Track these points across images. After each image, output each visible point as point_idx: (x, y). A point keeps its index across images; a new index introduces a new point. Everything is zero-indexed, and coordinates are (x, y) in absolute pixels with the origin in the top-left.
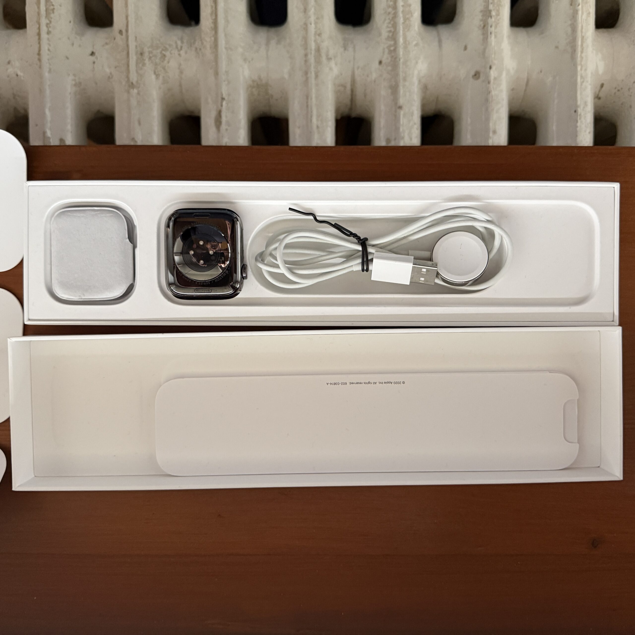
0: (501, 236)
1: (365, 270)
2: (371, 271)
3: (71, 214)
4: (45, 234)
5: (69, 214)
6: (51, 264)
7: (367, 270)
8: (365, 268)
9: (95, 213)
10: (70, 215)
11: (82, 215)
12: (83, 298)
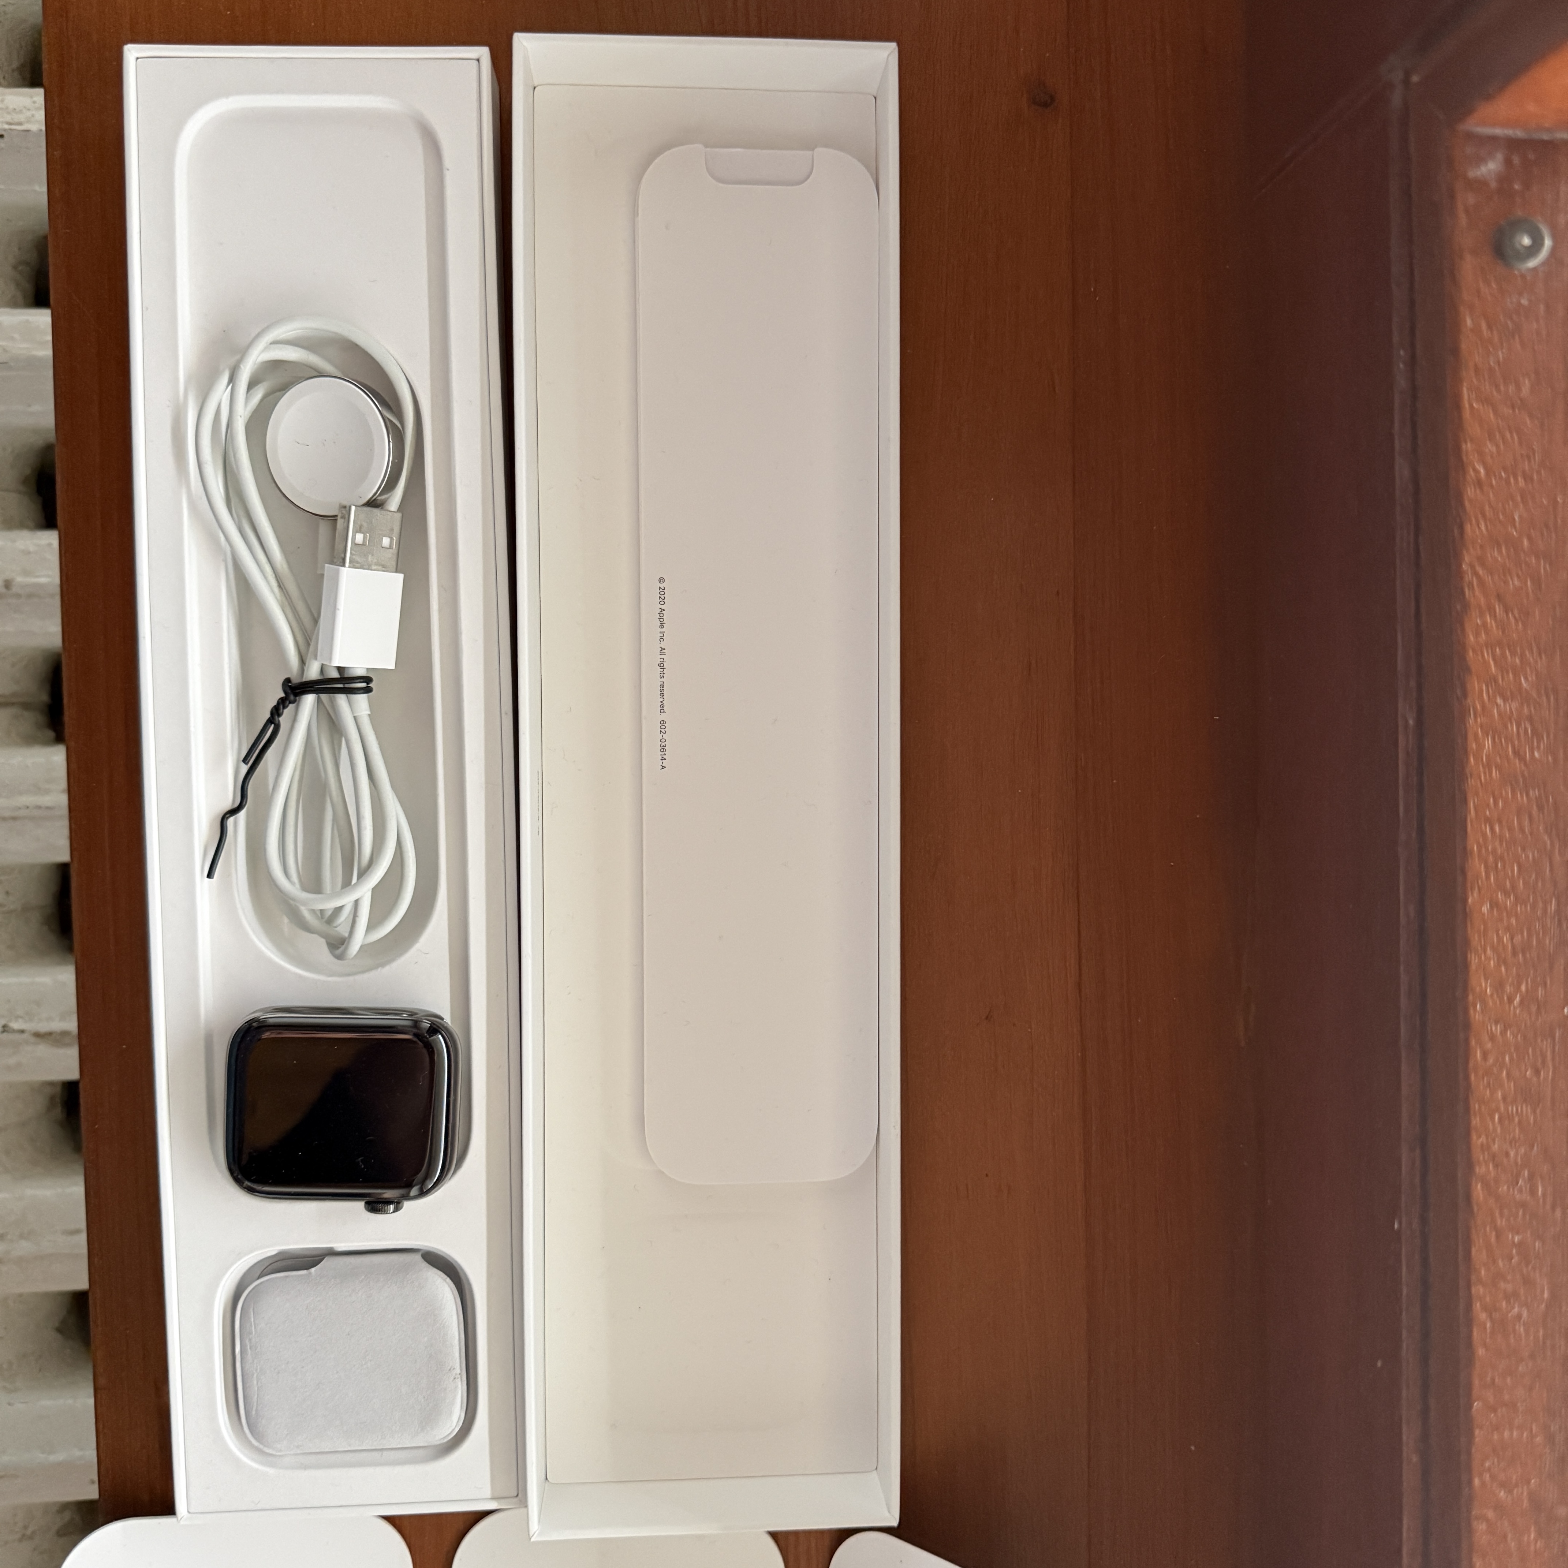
0: (271, 344)
1: (368, 684)
2: (368, 669)
3: (254, 1409)
4: (305, 1467)
5: (254, 1412)
6: (382, 1450)
7: (368, 680)
8: (363, 685)
9: (249, 1350)
10: (257, 1410)
11: (255, 1382)
12: (458, 1371)
